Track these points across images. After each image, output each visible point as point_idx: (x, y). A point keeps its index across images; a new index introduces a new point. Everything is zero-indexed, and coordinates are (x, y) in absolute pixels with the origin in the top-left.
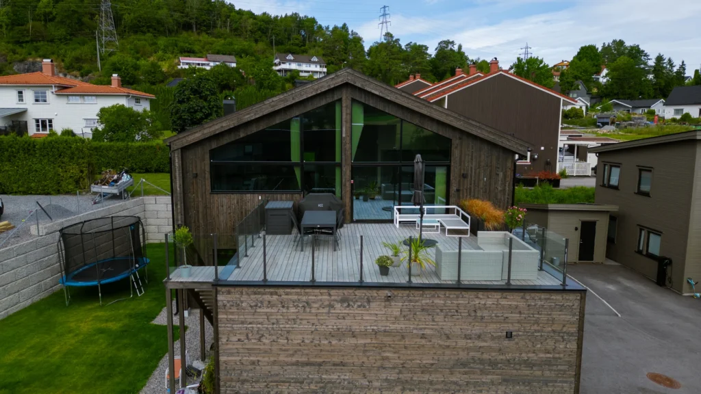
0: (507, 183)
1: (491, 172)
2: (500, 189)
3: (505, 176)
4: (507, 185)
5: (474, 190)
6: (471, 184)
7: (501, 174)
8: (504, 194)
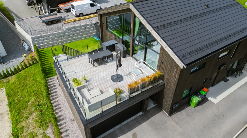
0: (177, 75)
1: (172, 66)
2: (174, 75)
3: (176, 72)
4: (177, 76)
5: (165, 69)
6: (164, 67)
7: (175, 70)
8: (175, 78)
